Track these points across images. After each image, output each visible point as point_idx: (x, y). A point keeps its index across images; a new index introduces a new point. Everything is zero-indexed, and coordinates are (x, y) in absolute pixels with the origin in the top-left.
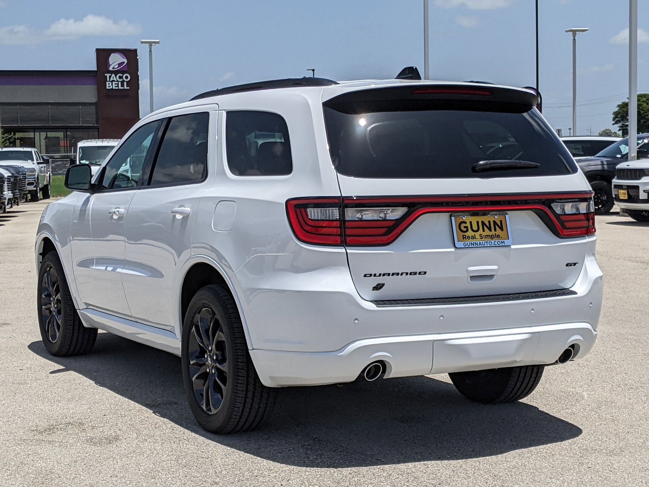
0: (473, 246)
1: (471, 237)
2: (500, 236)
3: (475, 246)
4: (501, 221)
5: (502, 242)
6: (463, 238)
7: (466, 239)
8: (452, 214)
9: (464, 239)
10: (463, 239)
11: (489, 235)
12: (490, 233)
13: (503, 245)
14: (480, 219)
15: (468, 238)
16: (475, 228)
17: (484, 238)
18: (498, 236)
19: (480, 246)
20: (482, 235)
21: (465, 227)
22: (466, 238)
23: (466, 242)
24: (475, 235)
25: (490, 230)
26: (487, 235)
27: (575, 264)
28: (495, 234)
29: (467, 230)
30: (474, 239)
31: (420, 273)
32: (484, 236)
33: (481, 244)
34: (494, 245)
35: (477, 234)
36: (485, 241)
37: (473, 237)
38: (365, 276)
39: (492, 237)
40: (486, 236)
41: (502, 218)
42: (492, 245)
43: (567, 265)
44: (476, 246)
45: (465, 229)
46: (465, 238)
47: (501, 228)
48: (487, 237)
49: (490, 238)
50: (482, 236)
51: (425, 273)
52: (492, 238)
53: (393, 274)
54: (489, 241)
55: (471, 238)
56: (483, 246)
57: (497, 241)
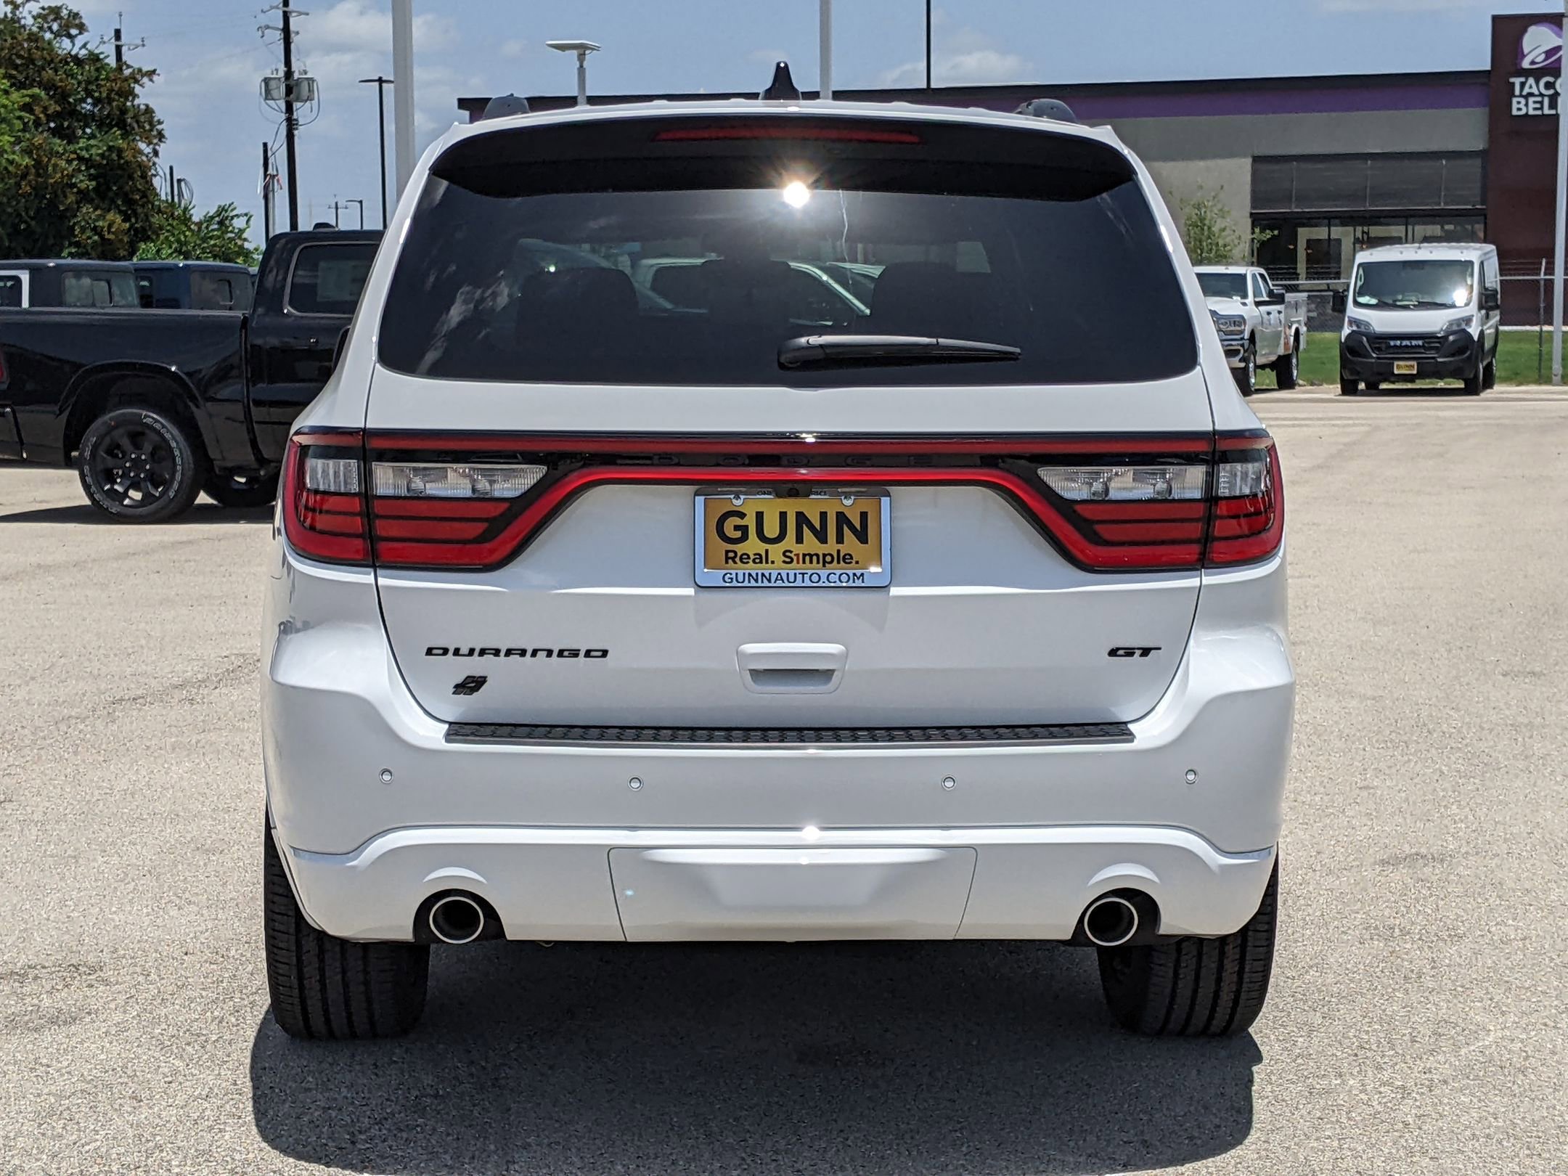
0: (753, 583)
1: (752, 557)
2: (852, 558)
3: (760, 584)
4: (864, 516)
5: (855, 574)
6: (727, 559)
7: (735, 563)
8: (705, 487)
9: (730, 561)
10: (727, 562)
11: (817, 555)
12: (821, 549)
13: (858, 583)
14: (792, 506)
15: (744, 558)
16: (771, 530)
17: (798, 563)
18: (847, 559)
19: (779, 583)
20: (791, 552)
21: (737, 528)
22: (737, 559)
23: (733, 572)
24: (767, 551)
25: (823, 540)
26: (809, 554)
27: (1146, 652)
28: (839, 551)
29: (744, 537)
30: (761, 562)
31: (588, 654)
32: (797, 555)
33: (782, 579)
34: (827, 584)
35: (776, 551)
36: (797, 572)
37: (759, 559)
38: (429, 652)
39: (825, 560)
40: (804, 555)
41: (865, 504)
42: (820, 584)
43: (1113, 653)
44: (766, 583)
45: (738, 534)
46: (733, 560)
47: (862, 536)
48: (807, 558)
49: (818, 562)
50: (792, 555)
51: (605, 653)
52: (824, 562)
53: (509, 652)
54: (810, 572)
55: (751, 561)
56: (787, 584)
57: (838, 572)
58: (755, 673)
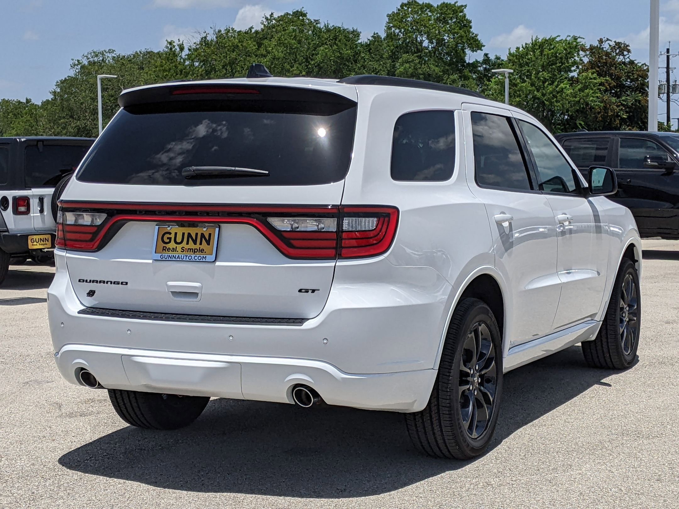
0: (170, 259)
1: (171, 249)
2: (204, 250)
3: (172, 259)
4: (210, 234)
5: (203, 257)
6: (163, 249)
8: (160, 222)
10: (162, 251)
11: (192, 249)
12: (194, 247)
13: (204, 260)
14: (187, 230)
15: (169, 249)
16: (179, 240)
17: (185, 252)
18: (202, 251)
19: (178, 259)
20: (184, 247)
21: (168, 238)
22: (166, 250)
23: (164, 254)
24: (176, 247)
25: (195, 243)
27: (313, 291)
28: (200, 248)
29: (170, 242)
31: (122, 283)
32: (186, 249)
34: (194, 260)
35: (179, 247)
36: (185, 255)
37: (174, 250)
38: (80, 281)
39: (194, 251)
40: (188, 249)
41: (210, 231)
42: (191, 260)
43: (300, 291)
44: (174, 259)
45: (168, 240)
46: (165, 250)
47: (208, 242)
48: (189, 250)
49: (192, 252)
50: (184, 249)
51: (127, 283)
53: (100, 282)
54: (189, 255)
55: (170, 251)
56: (181, 260)
57: (198, 256)
58: (174, 293)
